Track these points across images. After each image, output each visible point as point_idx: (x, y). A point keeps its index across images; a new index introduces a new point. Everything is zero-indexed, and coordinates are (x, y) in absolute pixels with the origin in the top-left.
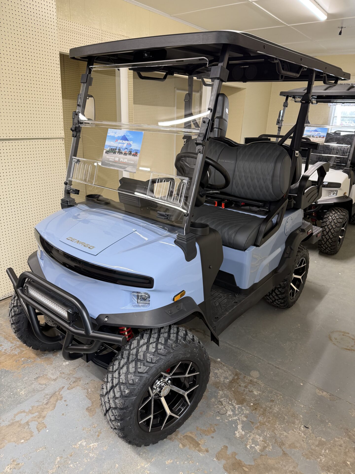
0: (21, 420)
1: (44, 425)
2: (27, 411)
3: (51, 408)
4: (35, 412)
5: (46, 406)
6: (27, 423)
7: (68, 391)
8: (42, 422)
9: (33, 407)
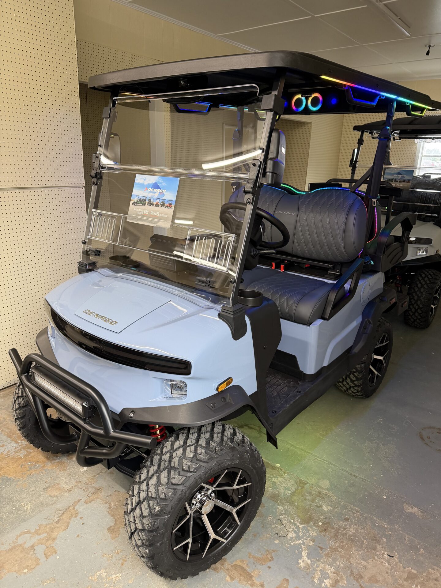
0: (25, 542)
1: (54, 549)
2: (33, 531)
3: (63, 527)
4: (43, 533)
5: (57, 525)
6: (33, 547)
7: (86, 505)
8: (52, 545)
9: (40, 526)
